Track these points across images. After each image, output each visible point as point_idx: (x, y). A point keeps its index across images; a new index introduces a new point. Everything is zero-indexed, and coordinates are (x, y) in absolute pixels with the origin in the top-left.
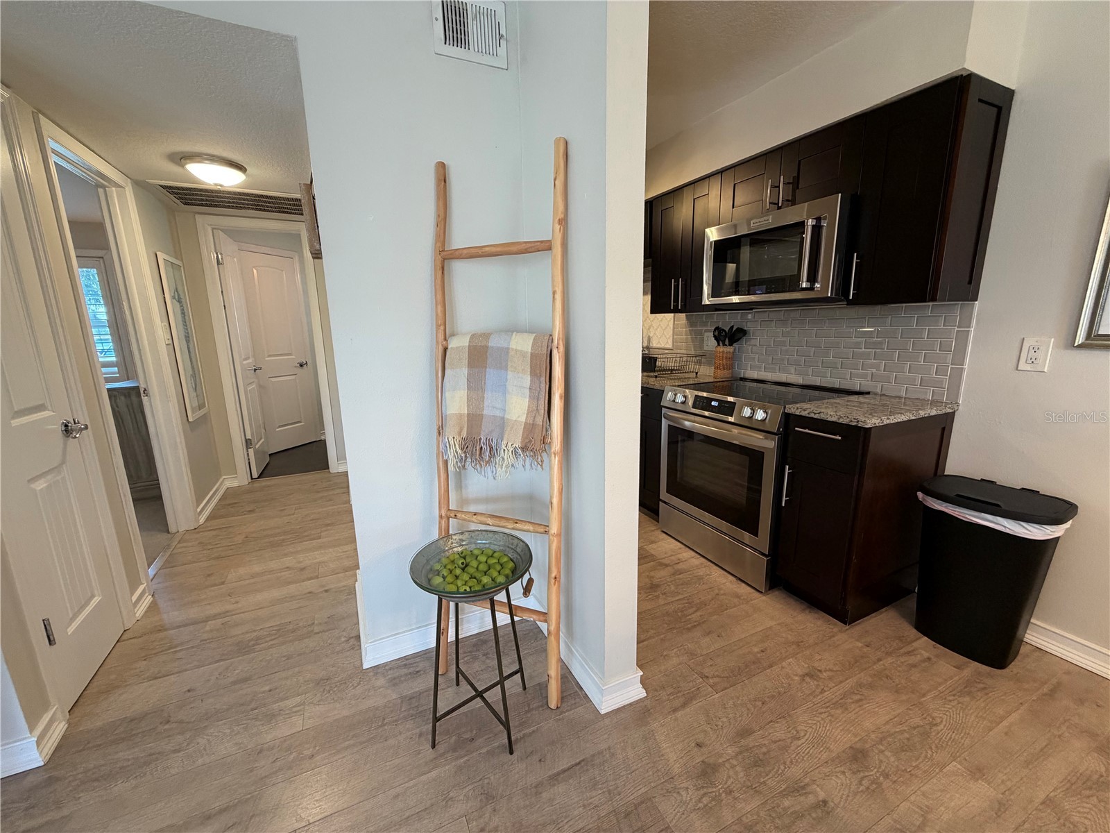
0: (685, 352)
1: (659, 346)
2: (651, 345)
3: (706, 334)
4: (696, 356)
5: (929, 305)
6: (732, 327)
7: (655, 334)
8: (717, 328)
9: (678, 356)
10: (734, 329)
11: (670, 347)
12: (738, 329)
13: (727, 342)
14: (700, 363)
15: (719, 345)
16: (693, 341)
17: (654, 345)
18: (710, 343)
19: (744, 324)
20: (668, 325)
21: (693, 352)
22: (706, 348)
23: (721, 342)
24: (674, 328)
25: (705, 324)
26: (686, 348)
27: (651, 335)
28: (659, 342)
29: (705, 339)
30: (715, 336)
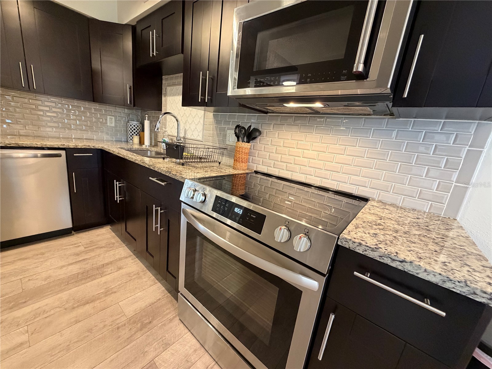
0: (211, 144)
1: (192, 137)
2: (187, 136)
3: (228, 131)
4: (220, 148)
5: (441, 122)
6: (250, 126)
7: (190, 127)
8: (238, 126)
9: (206, 147)
10: (251, 129)
11: (201, 139)
12: (254, 128)
13: (245, 140)
14: (223, 154)
15: (238, 140)
16: (218, 135)
17: (189, 136)
18: (231, 139)
19: (260, 125)
20: (199, 121)
21: (218, 145)
22: (228, 143)
23: (240, 139)
24: (204, 124)
25: (227, 123)
26: (212, 141)
27: (187, 129)
28: (192, 134)
29: (228, 135)
30: (235, 133)
